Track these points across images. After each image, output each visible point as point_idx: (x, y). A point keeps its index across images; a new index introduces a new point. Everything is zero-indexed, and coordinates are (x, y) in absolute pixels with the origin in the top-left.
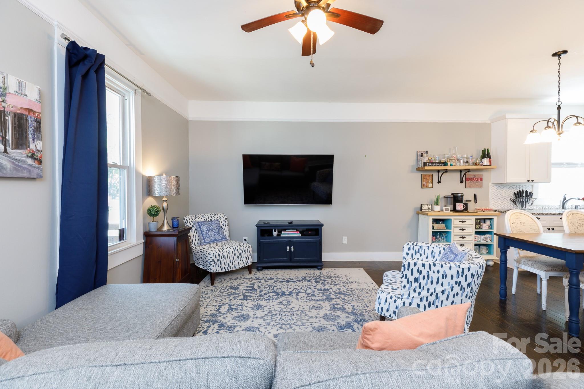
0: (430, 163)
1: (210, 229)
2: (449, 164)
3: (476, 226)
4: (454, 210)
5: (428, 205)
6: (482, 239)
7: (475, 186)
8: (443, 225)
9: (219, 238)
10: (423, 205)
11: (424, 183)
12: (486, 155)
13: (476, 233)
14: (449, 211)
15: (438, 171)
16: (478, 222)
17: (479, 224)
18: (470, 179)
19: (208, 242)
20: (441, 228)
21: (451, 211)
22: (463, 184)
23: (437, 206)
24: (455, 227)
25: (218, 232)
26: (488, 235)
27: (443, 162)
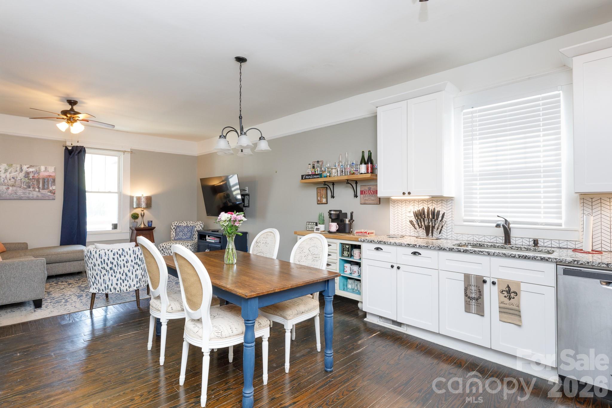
0: (306, 175)
1: (181, 231)
2: (323, 175)
3: (343, 253)
5: (313, 223)
6: (351, 271)
7: (370, 202)
9: (184, 237)
11: (319, 198)
12: (365, 160)
16: (347, 248)
17: (349, 251)
18: (365, 192)
19: (176, 239)
21: (329, 231)
22: (358, 199)
23: (322, 225)
25: (187, 234)
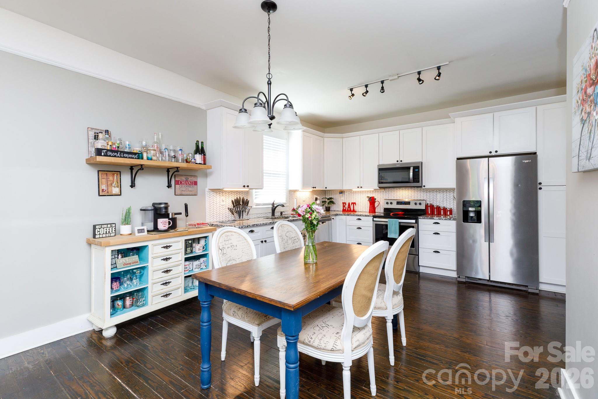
0: (108, 150)
2: (145, 155)
3: (186, 250)
4: (156, 229)
5: (109, 226)
6: (194, 267)
7: (188, 193)
8: (135, 258)
10: (97, 227)
11: (103, 187)
12: (200, 150)
13: (187, 259)
14: (146, 233)
15: (132, 168)
16: (189, 244)
17: (191, 246)
18: (181, 183)
20: (130, 264)
21: (148, 231)
22: (172, 190)
23: (127, 226)
24: (154, 258)
26: (202, 260)
27: (135, 151)
